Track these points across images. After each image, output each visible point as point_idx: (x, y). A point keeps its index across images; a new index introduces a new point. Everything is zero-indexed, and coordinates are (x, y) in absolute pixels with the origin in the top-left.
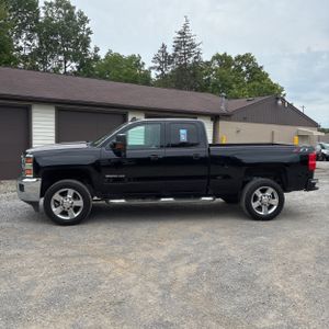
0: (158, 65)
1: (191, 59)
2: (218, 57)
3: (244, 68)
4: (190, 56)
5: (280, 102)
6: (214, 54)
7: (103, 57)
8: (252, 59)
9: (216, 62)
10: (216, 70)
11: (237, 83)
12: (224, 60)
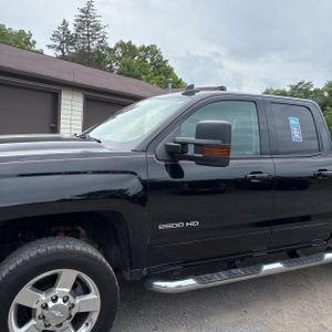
1: (96, 43)
2: (121, 45)
3: (149, 61)
4: (94, 39)
8: (157, 52)
9: (119, 50)
10: (120, 59)
12: (128, 49)
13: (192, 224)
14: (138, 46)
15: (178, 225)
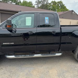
0: (37, 4)
1: (46, 2)
2: (52, 2)
3: (60, 5)
4: (45, 1)
5: (73, 12)
6: (52, 1)
7: (22, 2)
8: (62, 2)
9: (52, 3)
10: (52, 5)
11: (58, 9)
12: (54, 3)
13: (12, 43)
14: (57, 2)
15: (8, 43)
